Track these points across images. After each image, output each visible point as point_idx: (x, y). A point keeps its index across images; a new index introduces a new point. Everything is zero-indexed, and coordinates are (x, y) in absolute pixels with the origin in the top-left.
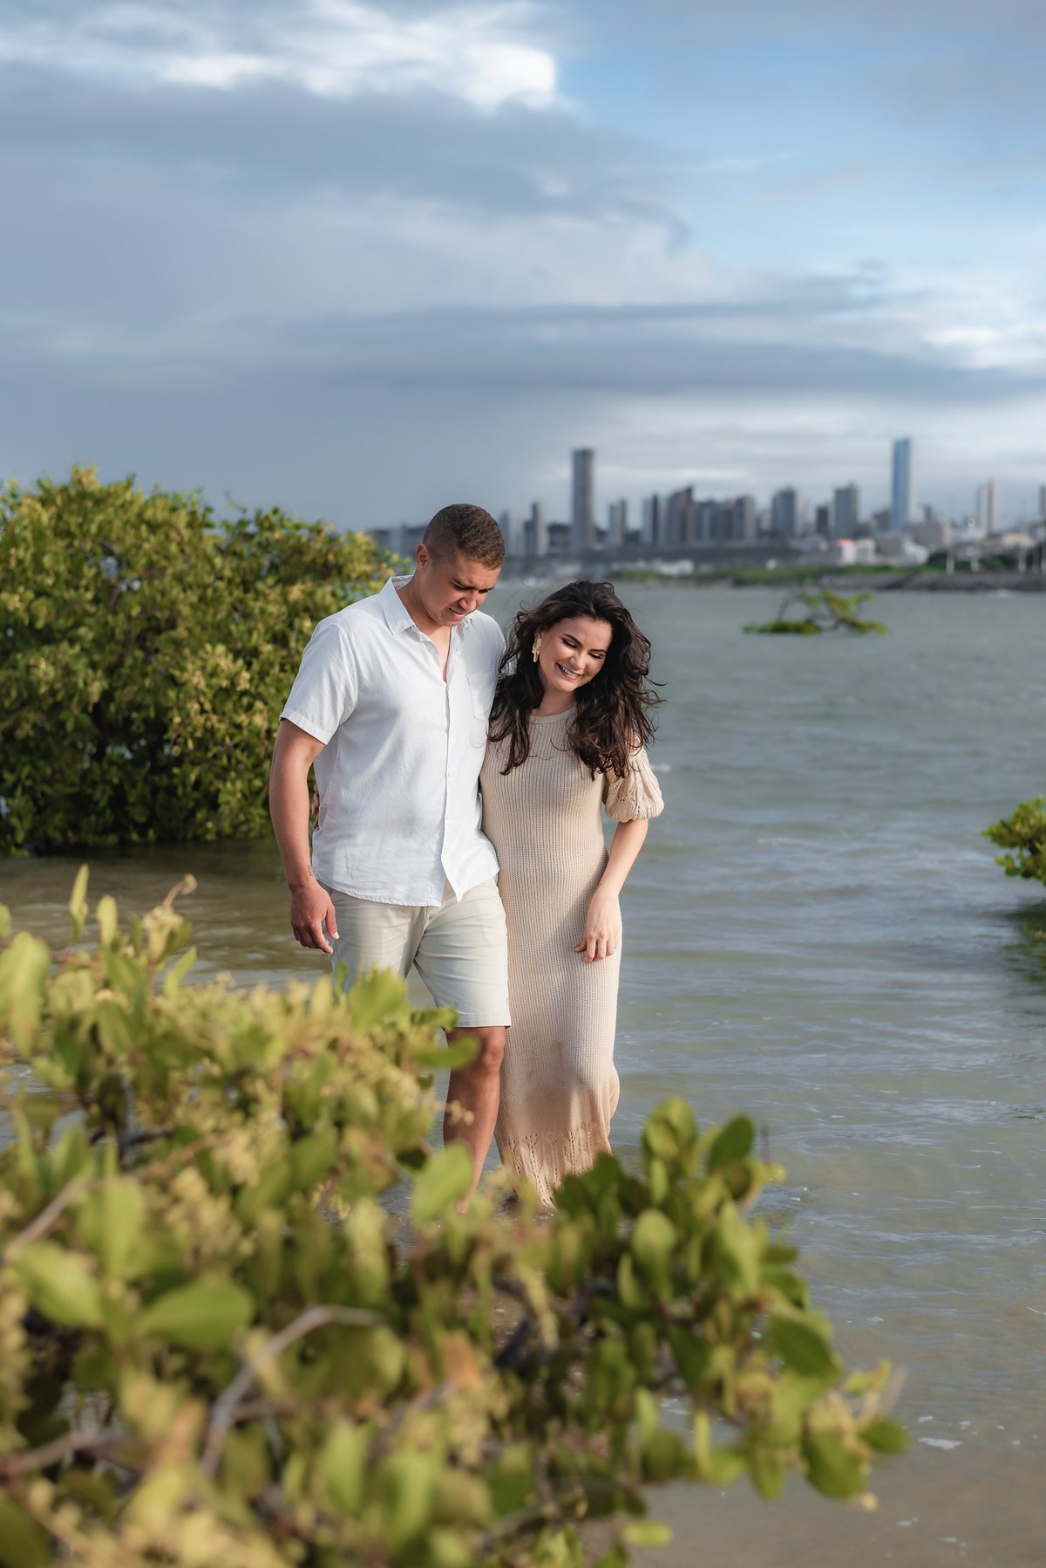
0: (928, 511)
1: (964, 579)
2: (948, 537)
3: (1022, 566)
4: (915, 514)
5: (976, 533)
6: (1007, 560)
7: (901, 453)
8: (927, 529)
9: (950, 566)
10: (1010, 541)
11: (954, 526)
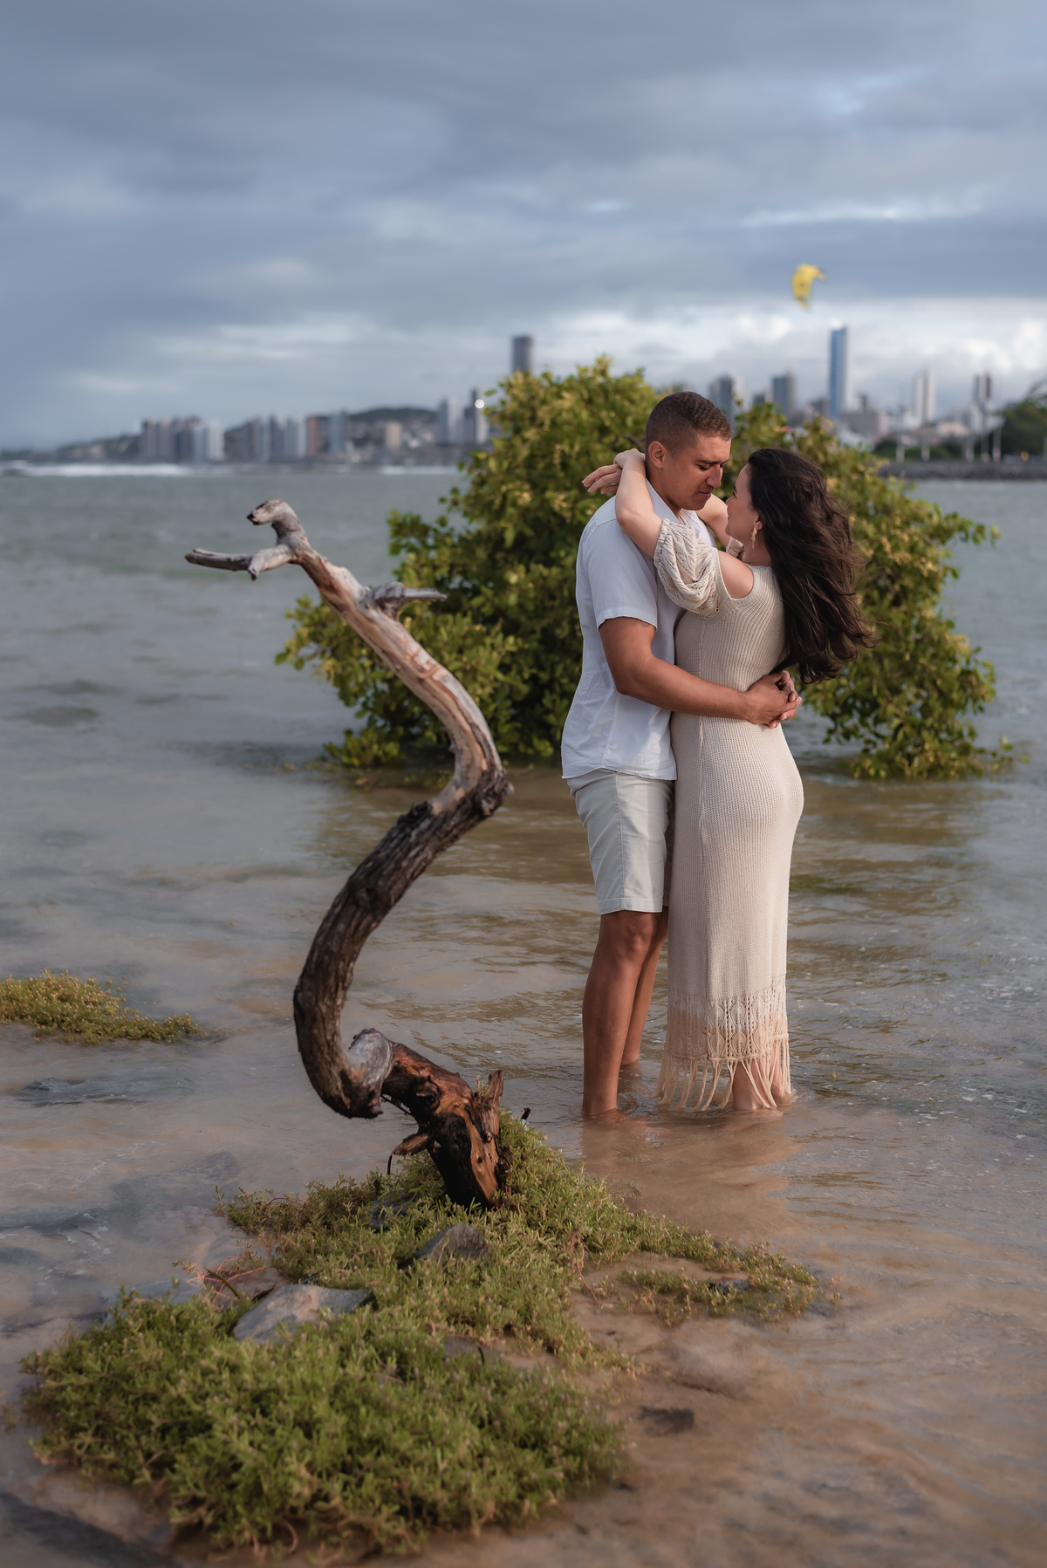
0: (864, 399)
1: (917, 467)
2: (885, 425)
3: (969, 454)
4: (851, 402)
5: (912, 421)
6: (951, 448)
7: (838, 341)
8: (864, 418)
9: (900, 454)
10: (945, 430)
11: (890, 414)
